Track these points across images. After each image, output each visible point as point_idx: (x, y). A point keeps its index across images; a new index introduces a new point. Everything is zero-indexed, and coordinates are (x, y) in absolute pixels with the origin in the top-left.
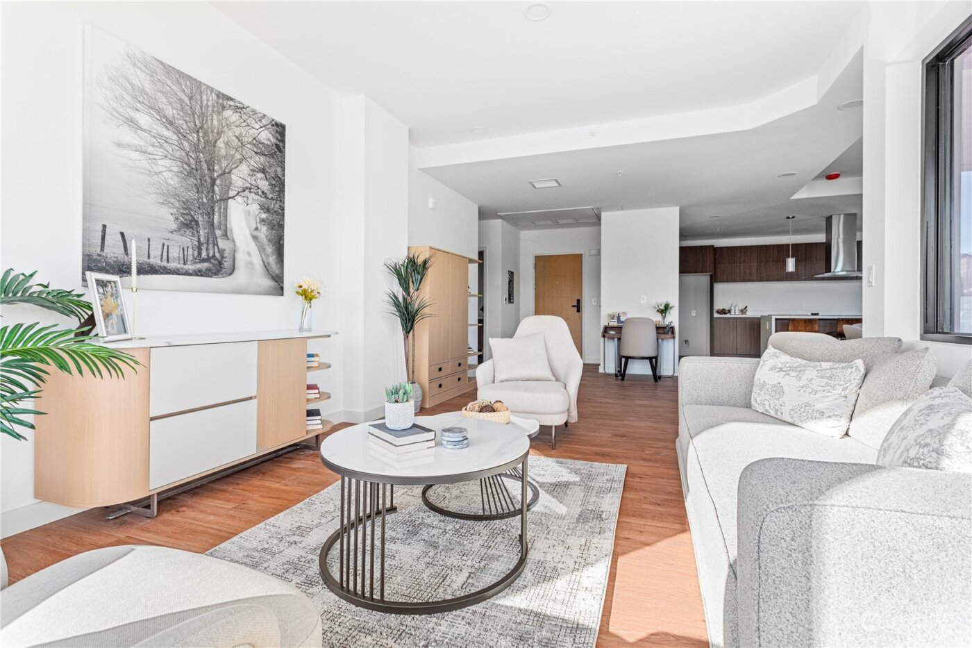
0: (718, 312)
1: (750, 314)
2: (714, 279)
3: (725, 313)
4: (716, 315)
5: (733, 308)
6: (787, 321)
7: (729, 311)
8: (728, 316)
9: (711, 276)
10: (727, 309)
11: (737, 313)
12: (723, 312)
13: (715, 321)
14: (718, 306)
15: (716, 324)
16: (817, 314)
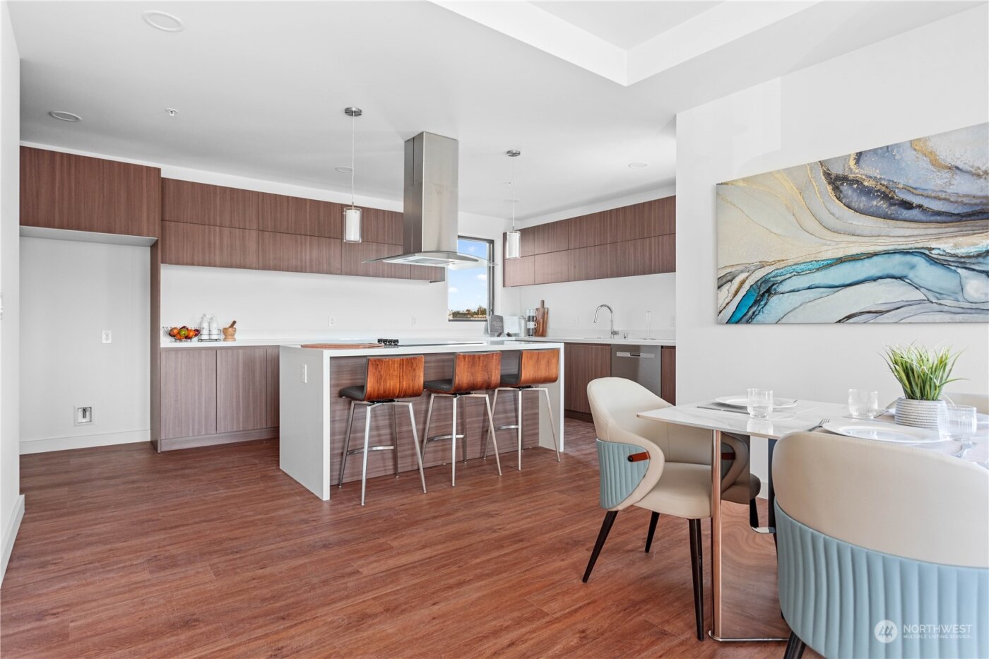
0: (173, 334)
1: (243, 338)
2: (159, 255)
3: (188, 337)
4: (166, 342)
5: (205, 325)
6: (365, 360)
7: (198, 332)
8: (194, 343)
9: (154, 247)
10: (192, 326)
11: (211, 338)
12: (180, 334)
13: (163, 355)
14: (168, 321)
15: (166, 364)
16: (394, 343)
